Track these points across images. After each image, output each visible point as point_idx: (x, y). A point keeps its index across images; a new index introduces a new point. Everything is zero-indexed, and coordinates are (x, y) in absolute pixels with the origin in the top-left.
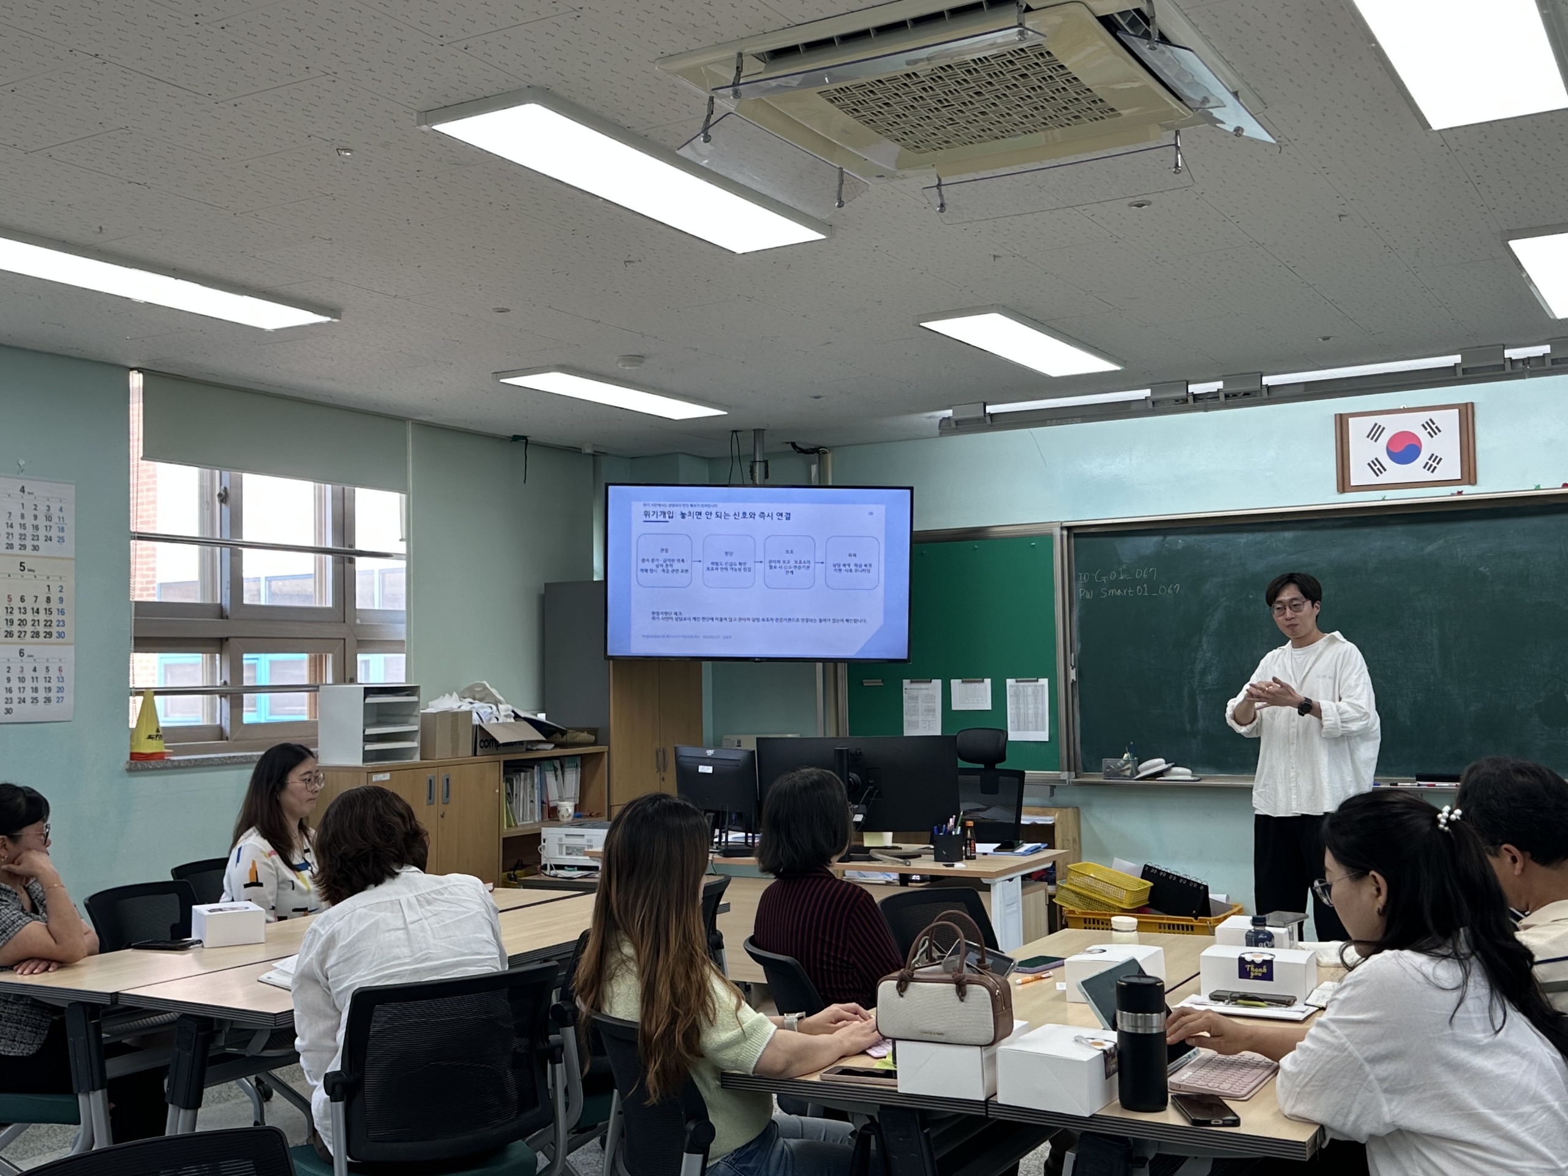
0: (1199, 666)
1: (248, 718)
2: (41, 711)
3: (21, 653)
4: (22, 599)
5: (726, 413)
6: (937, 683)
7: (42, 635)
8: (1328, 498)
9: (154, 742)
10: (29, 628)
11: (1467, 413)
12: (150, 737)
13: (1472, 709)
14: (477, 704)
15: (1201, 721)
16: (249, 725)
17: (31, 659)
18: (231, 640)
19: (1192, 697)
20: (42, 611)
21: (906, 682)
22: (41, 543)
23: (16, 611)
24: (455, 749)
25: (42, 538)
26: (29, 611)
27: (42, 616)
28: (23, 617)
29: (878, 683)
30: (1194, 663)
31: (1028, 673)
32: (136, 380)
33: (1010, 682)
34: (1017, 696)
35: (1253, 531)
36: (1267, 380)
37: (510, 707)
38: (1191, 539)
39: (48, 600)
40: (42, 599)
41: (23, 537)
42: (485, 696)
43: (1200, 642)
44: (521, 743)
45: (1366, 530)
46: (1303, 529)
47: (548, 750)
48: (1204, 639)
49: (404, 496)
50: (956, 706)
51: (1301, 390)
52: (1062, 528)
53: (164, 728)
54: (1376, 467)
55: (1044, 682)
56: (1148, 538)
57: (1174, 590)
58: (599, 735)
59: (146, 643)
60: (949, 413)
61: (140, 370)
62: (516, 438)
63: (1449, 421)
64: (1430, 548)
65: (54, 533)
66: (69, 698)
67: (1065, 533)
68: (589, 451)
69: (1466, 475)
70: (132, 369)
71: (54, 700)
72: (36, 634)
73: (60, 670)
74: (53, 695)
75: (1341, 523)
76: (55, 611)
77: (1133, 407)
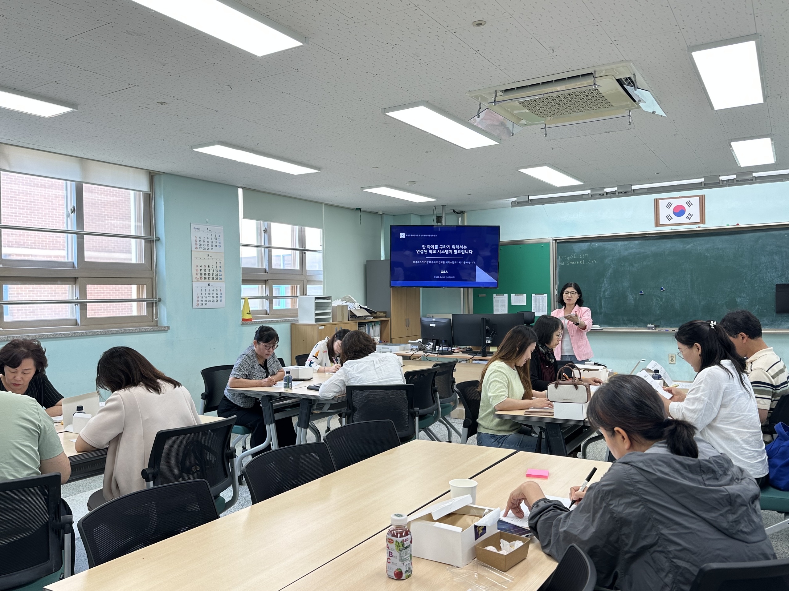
0: (603, 289)
1: (275, 307)
2: (215, 304)
3: (209, 285)
4: (209, 267)
5: (435, 200)
6: (506, 296)
7: (215, 279)
8: (651, 229)
9: (249, 315)
10: (211, 276)
11: (702, 199)
12: (247, 313)
13: (702, 304)
14: (348, 303)
15: (603, 309)
16: (275, 310)
17: (212, 287)
18: (269, 281)
19: (600, 301)
20: (215, 271)
21: (494, 295)
22: (214, 247)
23: (207, 271)
24: (343, 318)
25: (214, 246)
26: (211, 271)
27: (215, 272)
28: (209, 273)
29: (484, 295)
30: (601, 288)
31: (540, 292)
32: (240, 191)
33: (533, 295)
34: (536, 300)
35: (623, 241)
36: (634, 187)
37: (359, 304)
38: (601, 244)
39: (217, 267)
40: (215, 267)
41: (208, 245)
42: (350, 300)
43: (603, 280)
44: (362, 316)
45: (665, 240)
46: (642, 240)
47: (371, 319)
48: (605, 279)
49: (321, 230)
50: (513, 303)
51: (646, 191)
52: (553, 240)
53: (252, 311)
54: (669, 218)
55: (546, 295)
56: (585, 243)
57: (594, 262)
58: (387, 314)
59: (246, 281)
60: (515, 199)
61: (242, 187)
62: (357, 209)
63: (696, 201)
64: (688, 247)
65: (218, 244)
66: (223, 299)
67: (554, 242)
68: (381, 213)
69: (702, 221)
70: (239, 187)
71: (219, 301)
72: (213, 278)
73: (221, 290)
74: (219, 299)
75: (656, 238)
76: (218, 271)
77: (584, 197)
